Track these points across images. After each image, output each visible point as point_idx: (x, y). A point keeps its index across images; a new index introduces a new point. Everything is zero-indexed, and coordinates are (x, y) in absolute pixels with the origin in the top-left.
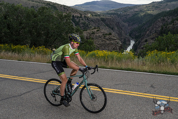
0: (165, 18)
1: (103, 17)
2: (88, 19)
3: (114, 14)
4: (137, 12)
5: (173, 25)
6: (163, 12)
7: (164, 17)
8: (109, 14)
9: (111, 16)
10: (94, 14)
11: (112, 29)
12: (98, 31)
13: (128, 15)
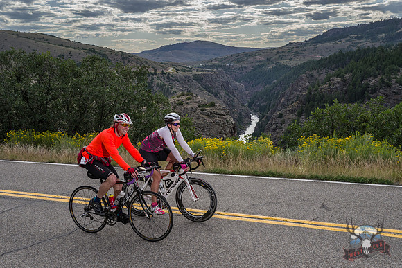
0: (314, 73)
1: (197, 73)
2: (168, 76)
3: (217, 67)
4: (260, 62)
5: (330, 85)
6: (309, 62)
7: (311, 71)
8: (209, 67)
9: (212, 71)
10: (179, 68)
11: (216, 95)
12: (188, 99)
13: (244, 69)
